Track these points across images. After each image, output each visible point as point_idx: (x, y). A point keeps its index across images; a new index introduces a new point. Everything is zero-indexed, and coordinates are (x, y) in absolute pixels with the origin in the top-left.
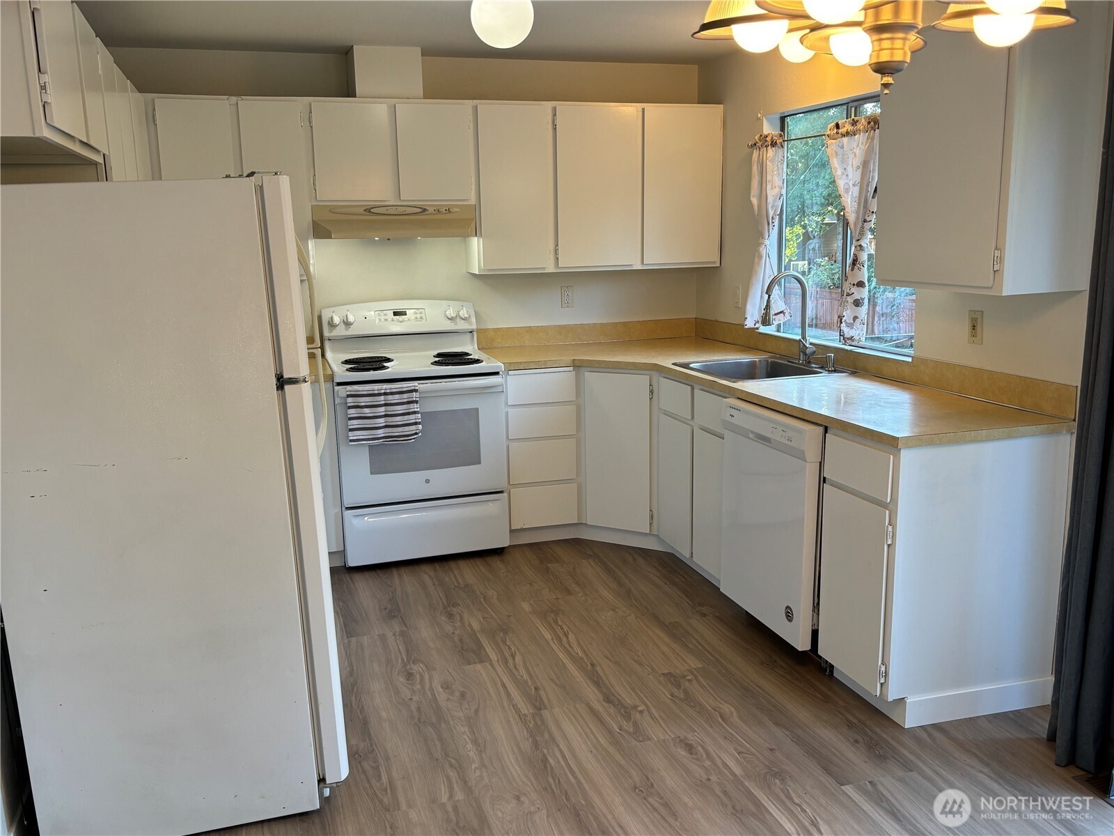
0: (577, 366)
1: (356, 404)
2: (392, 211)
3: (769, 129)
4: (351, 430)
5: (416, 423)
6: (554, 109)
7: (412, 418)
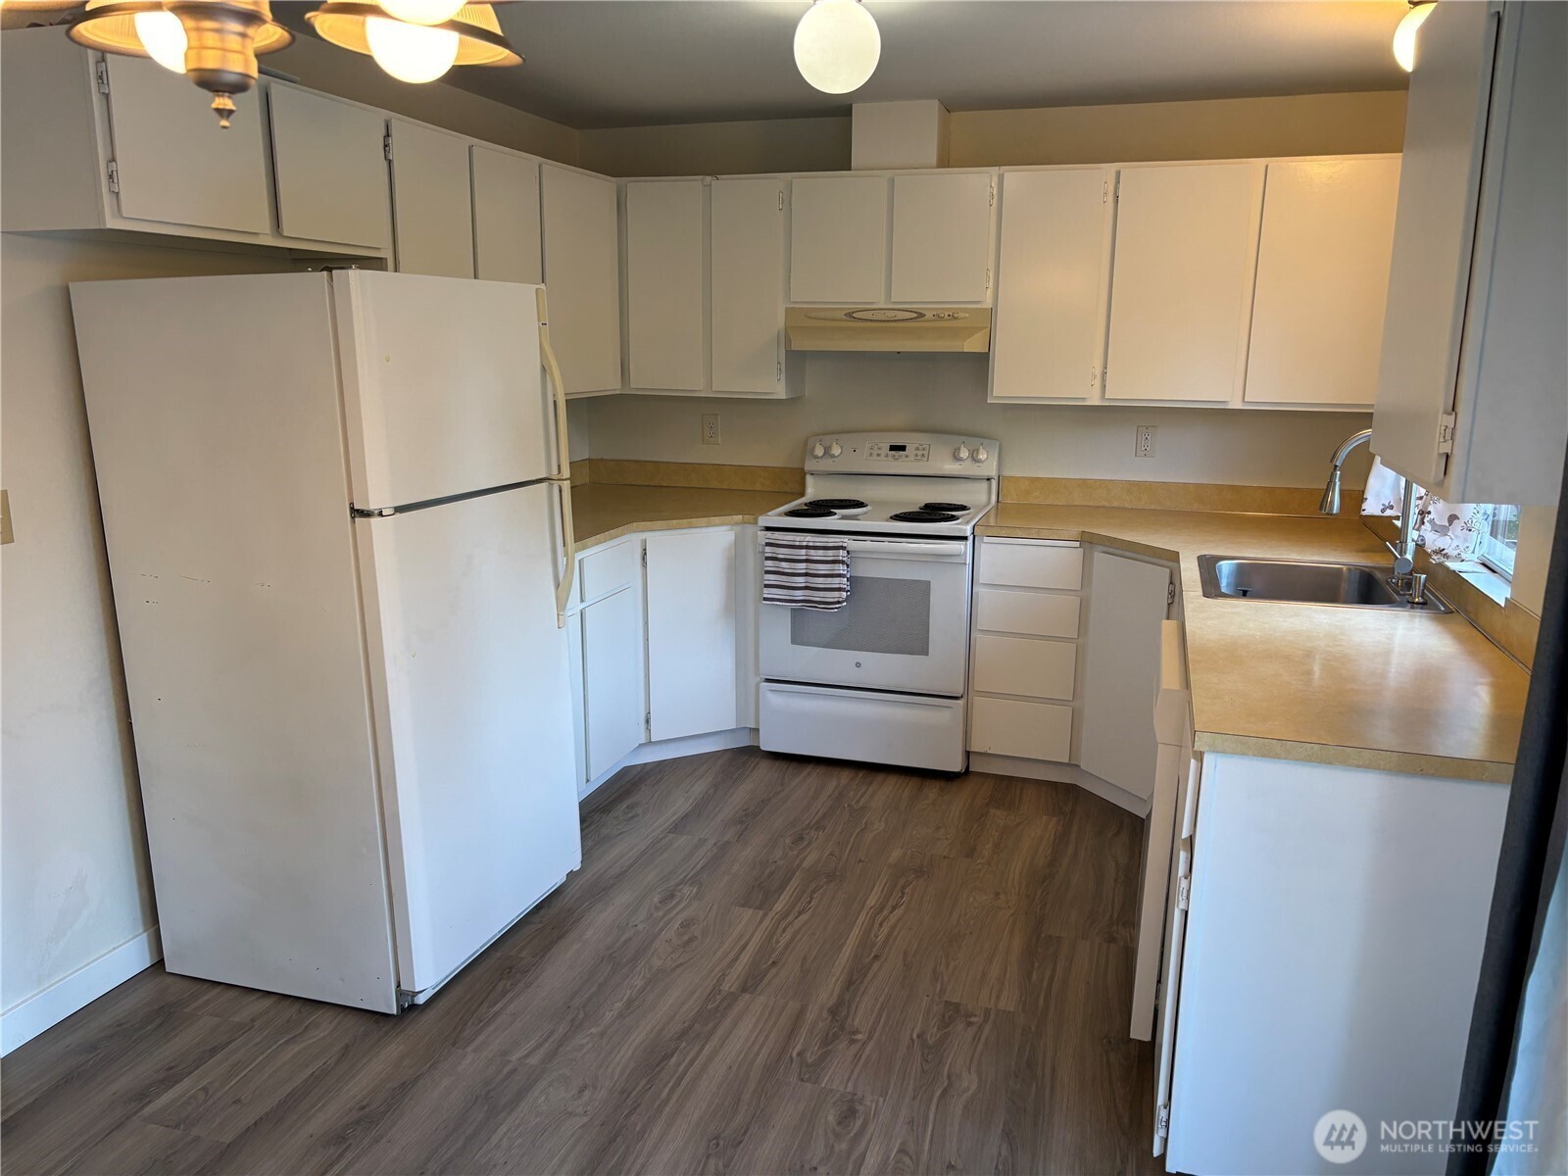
1: (774, 555)
2: (879, 316)
4: (766, 586)
5: (839, 590)
6: (1118, 173)
7: (835, 582)
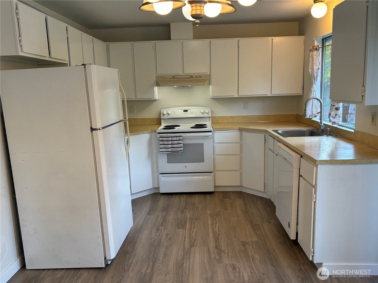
0: (241, 130)
1: (162, 140)
2: (181, 77)
4: (161, 148)
6: (238, 40)
7: (180, 145)
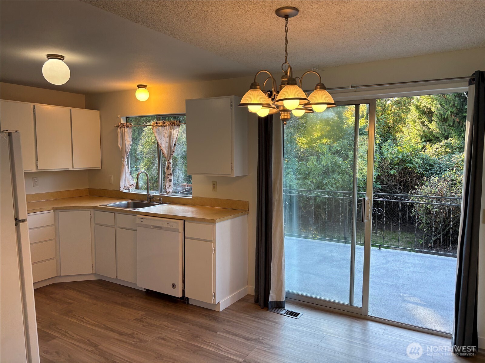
0: (54, 209)
3: (123, 121)
6: (34, 106)
